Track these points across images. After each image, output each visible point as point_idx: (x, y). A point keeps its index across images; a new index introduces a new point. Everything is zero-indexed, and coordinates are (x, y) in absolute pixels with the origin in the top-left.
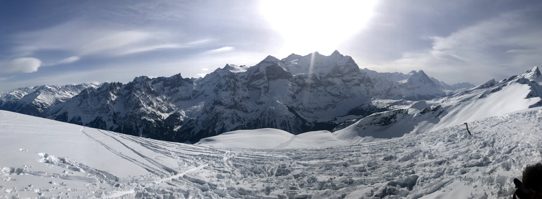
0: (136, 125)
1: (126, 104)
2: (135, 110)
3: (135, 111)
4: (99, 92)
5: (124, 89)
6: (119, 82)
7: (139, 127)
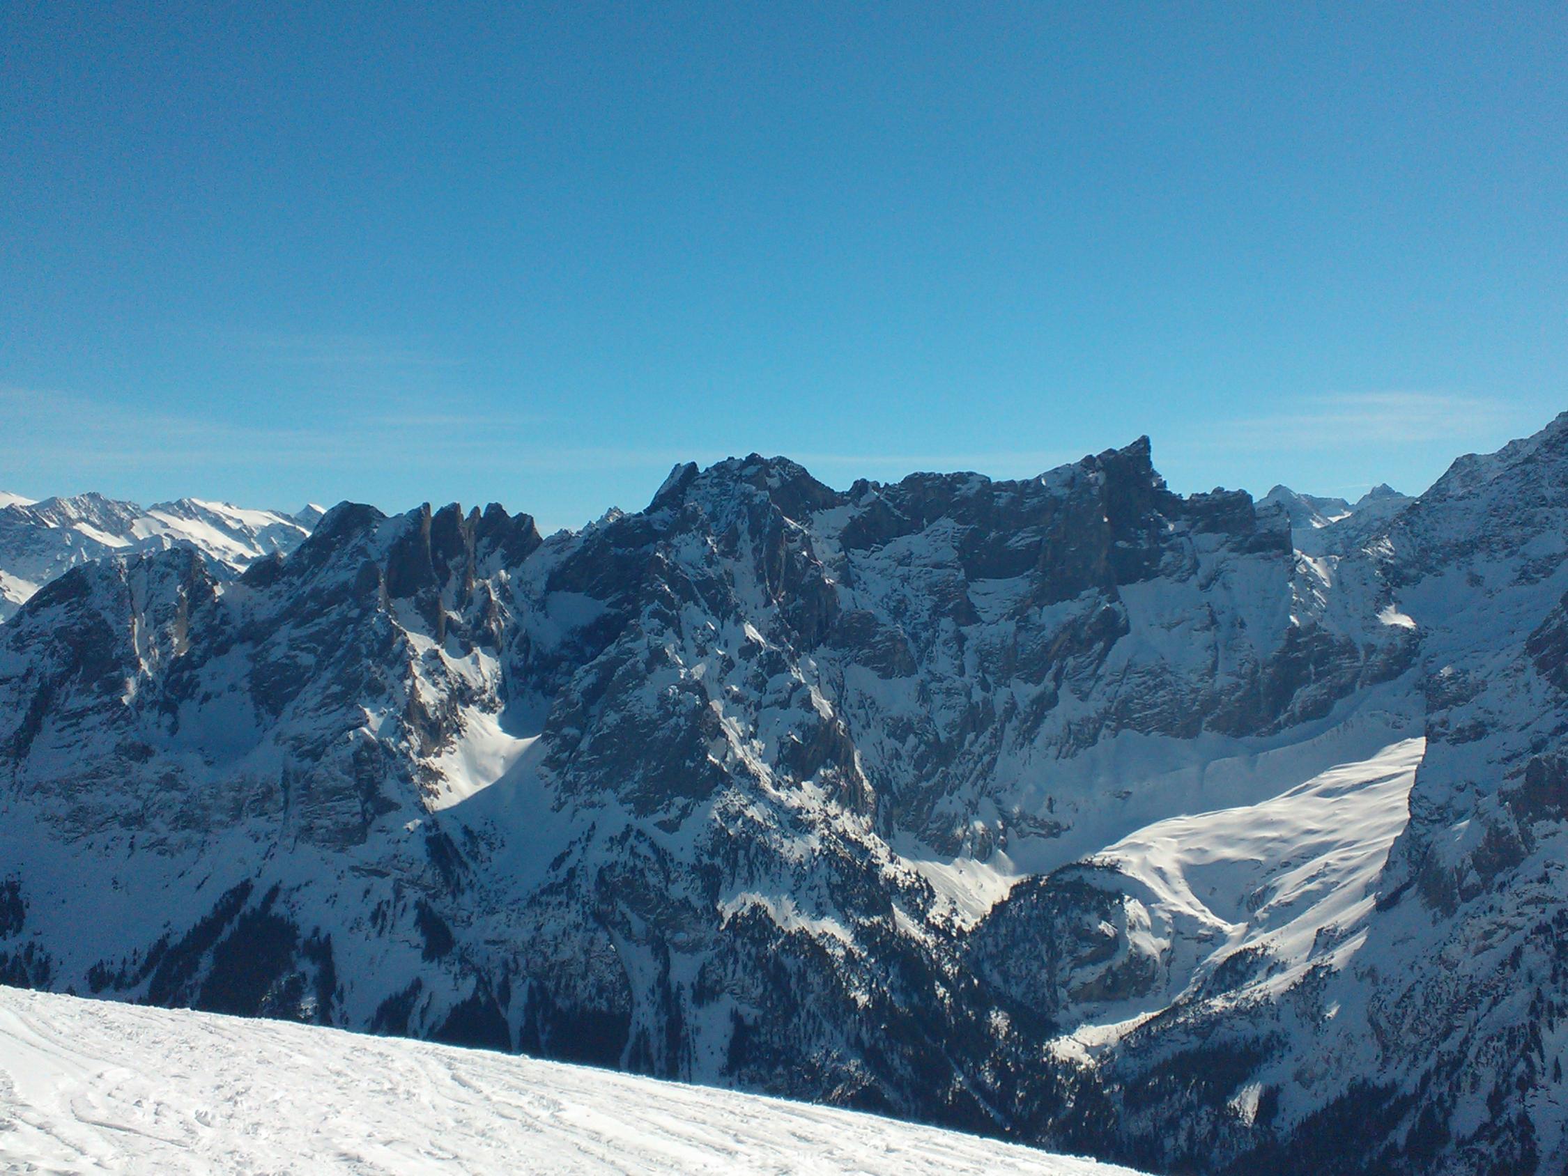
0: (663, 979)
1: (570, 745)
2: (661, 816)
3: (663, 825)
4: (265, 604)
5: (557, 581)
6: (496, 511)
7: (688, 994)
